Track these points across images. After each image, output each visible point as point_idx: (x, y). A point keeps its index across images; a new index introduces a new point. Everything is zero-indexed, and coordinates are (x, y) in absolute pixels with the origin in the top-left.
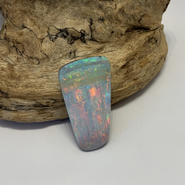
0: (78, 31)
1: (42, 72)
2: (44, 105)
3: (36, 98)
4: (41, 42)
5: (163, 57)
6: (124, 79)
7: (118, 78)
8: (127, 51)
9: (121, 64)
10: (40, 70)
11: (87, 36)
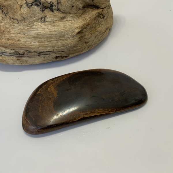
0: (48, 2)
1: (20, 30)
2: (21, 53)
3: (15, 48)
4: (21, 8)
5: (108, 28)
6: (78, 41)
7: (74, 40)
8: (82, 22)
9: (77, 31)
10: (19, 28)
11: (55, 7)
